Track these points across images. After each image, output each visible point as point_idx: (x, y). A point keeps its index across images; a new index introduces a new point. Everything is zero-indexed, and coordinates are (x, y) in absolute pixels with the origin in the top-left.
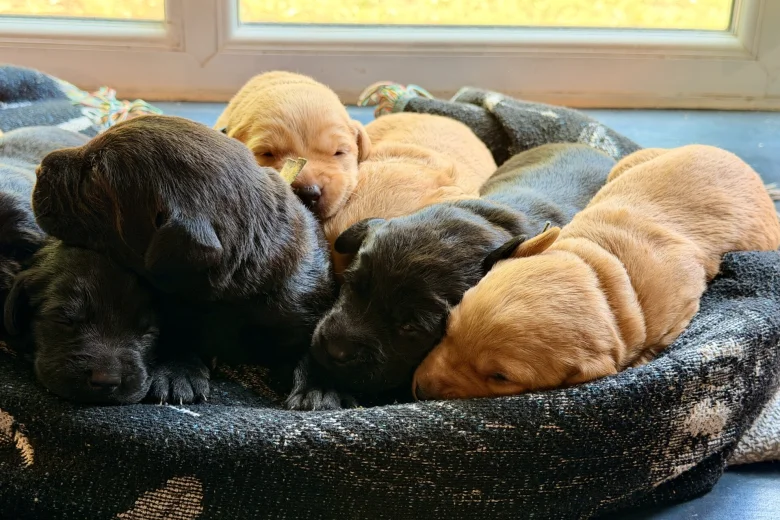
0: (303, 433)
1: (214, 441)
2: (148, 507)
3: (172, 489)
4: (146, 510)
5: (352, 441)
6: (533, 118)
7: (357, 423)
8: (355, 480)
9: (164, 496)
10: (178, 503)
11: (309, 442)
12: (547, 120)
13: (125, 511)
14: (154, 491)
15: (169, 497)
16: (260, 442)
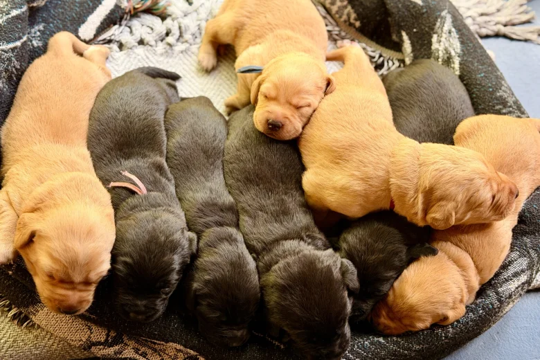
12: (415, 5)
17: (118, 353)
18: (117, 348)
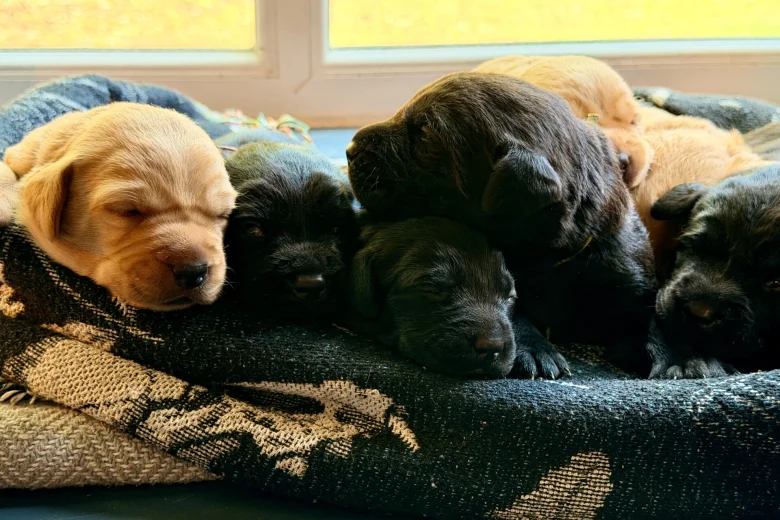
0: (714, 398)
1: (623, 412)
2: (555, 486)
3: (576, 466)
4: (553, 490)
5: (770, 405)
6: (714, 108)
7: (769, 385)
8: (772, 446)
9: (570, 474)
10: (585, 481)
11: (725, 408)
12: (729, 110)
13: (529, 493)
14: (559, 470)
15: (576, 474)
16: (672, 410)
17: (208, 422)
18: (204, 411)
